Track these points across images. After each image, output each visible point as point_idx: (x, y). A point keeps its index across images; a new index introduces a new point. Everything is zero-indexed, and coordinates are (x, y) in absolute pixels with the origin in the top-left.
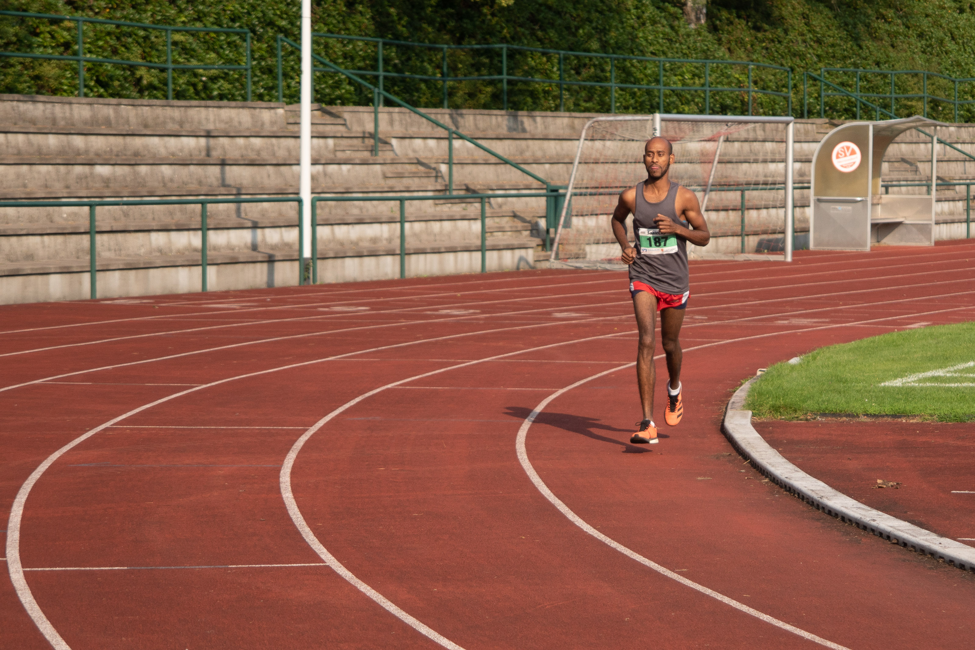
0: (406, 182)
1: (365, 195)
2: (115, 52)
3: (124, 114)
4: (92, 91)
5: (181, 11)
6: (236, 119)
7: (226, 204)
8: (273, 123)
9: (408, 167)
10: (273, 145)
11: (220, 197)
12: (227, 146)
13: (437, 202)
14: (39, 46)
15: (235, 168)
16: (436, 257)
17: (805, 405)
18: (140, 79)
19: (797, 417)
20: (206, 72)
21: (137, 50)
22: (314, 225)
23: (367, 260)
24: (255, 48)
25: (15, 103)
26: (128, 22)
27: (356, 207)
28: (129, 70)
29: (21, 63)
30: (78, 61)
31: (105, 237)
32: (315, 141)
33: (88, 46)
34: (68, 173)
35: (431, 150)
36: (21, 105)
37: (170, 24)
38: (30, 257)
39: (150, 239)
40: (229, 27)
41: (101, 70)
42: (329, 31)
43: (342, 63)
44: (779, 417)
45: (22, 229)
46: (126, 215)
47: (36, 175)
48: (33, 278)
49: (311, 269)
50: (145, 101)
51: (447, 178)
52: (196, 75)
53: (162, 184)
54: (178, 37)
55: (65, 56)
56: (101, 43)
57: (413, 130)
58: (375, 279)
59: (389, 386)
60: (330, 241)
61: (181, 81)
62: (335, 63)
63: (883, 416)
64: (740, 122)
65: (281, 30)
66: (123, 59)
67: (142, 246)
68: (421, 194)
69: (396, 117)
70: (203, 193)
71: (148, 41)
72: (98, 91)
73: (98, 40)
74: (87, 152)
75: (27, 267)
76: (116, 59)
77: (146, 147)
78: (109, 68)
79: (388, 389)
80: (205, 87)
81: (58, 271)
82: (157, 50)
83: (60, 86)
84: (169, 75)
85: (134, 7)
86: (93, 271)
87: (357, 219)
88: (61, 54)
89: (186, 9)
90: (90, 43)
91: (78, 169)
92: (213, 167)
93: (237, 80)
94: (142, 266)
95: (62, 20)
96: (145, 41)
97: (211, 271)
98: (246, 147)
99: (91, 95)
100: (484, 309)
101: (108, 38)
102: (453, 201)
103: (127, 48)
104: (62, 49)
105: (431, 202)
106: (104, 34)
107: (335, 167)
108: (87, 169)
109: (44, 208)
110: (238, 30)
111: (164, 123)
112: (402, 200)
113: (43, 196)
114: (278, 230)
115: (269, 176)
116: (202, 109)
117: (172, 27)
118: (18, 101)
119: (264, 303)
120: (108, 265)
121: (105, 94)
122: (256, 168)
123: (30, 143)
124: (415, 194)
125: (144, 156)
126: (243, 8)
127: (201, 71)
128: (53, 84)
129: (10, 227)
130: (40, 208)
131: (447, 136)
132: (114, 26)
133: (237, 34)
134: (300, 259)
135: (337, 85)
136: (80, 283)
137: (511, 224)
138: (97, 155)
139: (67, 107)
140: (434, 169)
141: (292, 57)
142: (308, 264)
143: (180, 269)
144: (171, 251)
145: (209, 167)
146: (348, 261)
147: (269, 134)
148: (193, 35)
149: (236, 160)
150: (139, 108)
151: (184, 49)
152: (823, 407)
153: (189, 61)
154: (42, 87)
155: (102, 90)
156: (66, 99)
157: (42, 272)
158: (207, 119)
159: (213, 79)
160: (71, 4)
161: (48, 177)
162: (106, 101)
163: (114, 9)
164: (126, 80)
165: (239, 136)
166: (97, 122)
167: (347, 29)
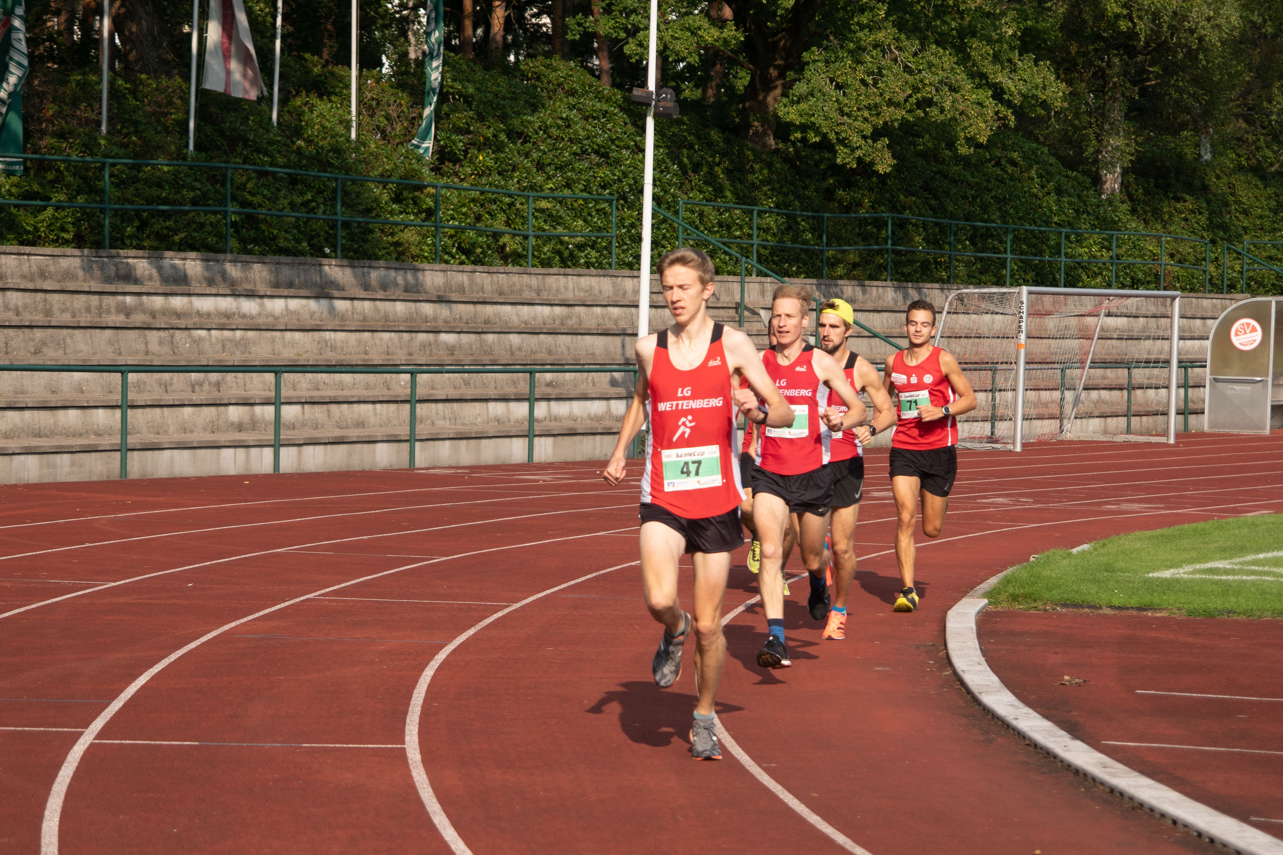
2: (478, 218)
3: (478, 280)
4: (453, 257)
5: (549, 178)
6: (597, 288)
8: (635, 292)
10: (632, 315)
11: (569, 367)
12: (582, 315)
14: (401, 213)
18: (504, 246)
19: (1035, 607)
20: (573, 240)
21: (502, 217)
24: (625, 215)
25: (365, 269)
26: (494, 189)
28: (493, 237)
33: (451, 212)
34: (411, 340)
36: (372, 271)
37: (537, 191)
38: (360, 424)
39: (487, 409)
40: (598, 194)
41: (463, 237)
42: (704, 198)
43: (718, 231)
45: (353, 397)
46: (467, 383)
47: (378, 342)
48: (358, 446)
50: (510, 268)
52: (562, 243)
53: (508, 354)
54: (544, 204)
55: (427, 223)
56: (464, 210)
61: (546, 249)
62: (710, 231)
64: (1122, 296)
66: (486, 226)
67: (479, 415)
69: (768, 287)
71: (514, 208)
72: (459, 259)
73: (461, 206)
74: (435, 319)
75: (353, 434)
76: (479, 226)
77: (497, 315)
78: (472, 235)
80: (571, 254)
82: (523, 217)
83: (421, 253)
84: (532, 241)
85: (499, 174)
86: (412, 440)
88: (423, 221)
89: (554, 176)
90: (453, 210)
91: (422, 337)
92: (565, 337)
93: (606, 248)
94: (473, 436)
95: (425, 187)
96: (510, 208)
97: (540, 443)
98: (603, 316)
99: (450, 262)
101: (472, 205)
103: (490, 214)
104: (424, 215)
106: (468, 201)
108: (431, 336)
109: (381, 375)
110: (608, 197)
111: (521, 290)
116: (563, 277)
117: (539, 194)
118: (370, 267)
121: (466, 261)
123: (377, 310)
125: (495, 324)
126: (615, 175)
127: (567, 239)
128: (414, 250)
130: (377, 375)
132: (478, 193)
133: (607, 201)
136: (400, 452)
138: (446, 322)
139: (420, 274)
141: (663, 226)
143: (514, 439)
144: (508, 421)
145: (560, 336)
148: (560, 202)
149: (588, 329)
150: (494, 275)
151: (550, 216)
152: (1066, 596)
153: (555, 228)
154: (403, 253)
155: (463, 257)
156: (420, 265)
157: (367, 440)
158: (566, 288)
159: (581, 247)
160: (436, 170)
161: (390, 344)
162: (461, 267)
163: (480, 175)
164: (489, 247)
165: (596, 305)
166: (450, 289)
167: (725, 197)
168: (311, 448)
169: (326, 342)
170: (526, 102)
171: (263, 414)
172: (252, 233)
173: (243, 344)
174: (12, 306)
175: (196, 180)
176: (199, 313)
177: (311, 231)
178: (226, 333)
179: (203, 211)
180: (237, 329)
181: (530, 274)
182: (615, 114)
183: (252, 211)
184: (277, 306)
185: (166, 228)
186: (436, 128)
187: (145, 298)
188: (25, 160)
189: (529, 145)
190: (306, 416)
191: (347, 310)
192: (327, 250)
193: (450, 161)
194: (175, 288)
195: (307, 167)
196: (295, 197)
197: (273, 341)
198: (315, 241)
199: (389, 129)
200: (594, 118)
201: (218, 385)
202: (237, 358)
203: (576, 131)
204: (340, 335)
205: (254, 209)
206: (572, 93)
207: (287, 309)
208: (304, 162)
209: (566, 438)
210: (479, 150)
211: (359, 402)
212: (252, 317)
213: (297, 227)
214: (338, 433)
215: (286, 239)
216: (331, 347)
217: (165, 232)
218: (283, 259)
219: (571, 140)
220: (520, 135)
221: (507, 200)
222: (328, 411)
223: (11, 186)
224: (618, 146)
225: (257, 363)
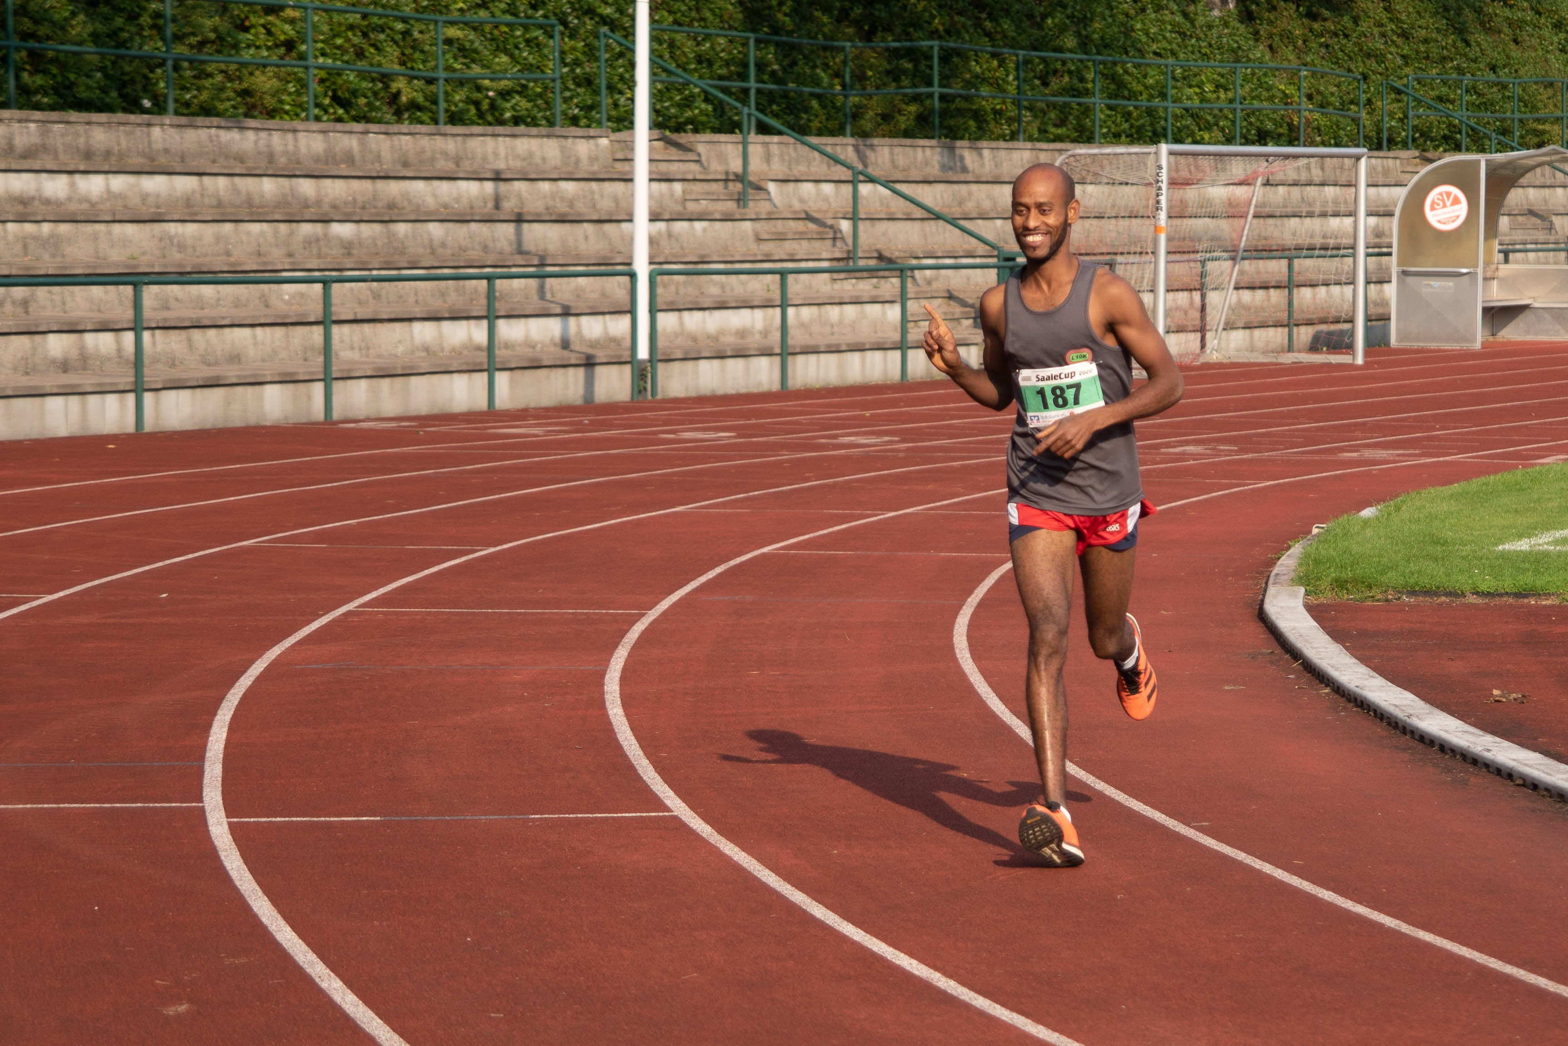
0: (789, 247)
1: (729, 266)
2: (360, 54)
3: (373, 146)
4: (326, 112)
6: (538, 154)
7: (523, 280)
8: (593, 159)
9: (792, 224)
10: (592, 192)
11: (514, 270)
12: (524, 194)
13: (835, 276)
14: (249, 46)
15: (536, 226)
16: (832, 359)
17: (1384, 579)
18: (397, 94)
19: (1373, 597)
20: (494, 84)
21: (393, 52)
22: (653, 310)
23: (731, 362)
24: (566, 48)
25: (213, 131)
26: (380, 10)
27: (716, 284)
28: (381, 81)
29: (222, 72)
30: (306, 68)
31: (346, 329)
32: (655, 185)
33: (320, 45)
34: (291, 234)
35: (826, 199)
36: (222, 133)
37: (441, 13)
38: (235, 358)
39: (411, 332)
40: (528, 17)
41: (340, 82)
42: (676, 22)
43: (695, 70)
44: (1346, 596)
45: (223, 318)
46: (377, 296)
47: (244, 238)
48: (239, 390)
49: (649, 375)
50: (405, 127)
51: (850, 241)
52: (479, 89)
53: (429, 251)
54: (453, 32)
55: (287, 61)
56: (339, 41)
57: (799, 170)
58: (743, 391)
59: (765, 550)
60: (676, 335)
61: (457, 97)
62: (685, 70)
63: (1501, 595)
64: (1286, 157)
65: (605, 20)
66: (372, 65)
67: (400, 342)
68: (811, 265)
69: (775, 149)
70: (489, 263)
71: (408, 38)
72: (335, 113)
73: (335, 36)
74: (319, 202)
75: (231, 373)
76: (361, 64)
77: (405, 195)
78: (351, 78)
79: (763, 554)
80: (493, 107)
81: (277, 379)
82: (422, 51)
83: (279, 106)
84: (441, 88)
86: (328, 379)
87: (716, 302)
88: (282, 58)
90: (323, 41)
91: (305, 229)
92: (504, 226)
93: (540, 95)
94: (399, 372)
95: (282, 8)
96: (404, 39)
97: (502, 379)
98: (553, 196)
99: (325, 118)
100: (905, 436)
101: (350, 34)
102: (858, 275)
103: (377, 49)
104: (282, 50)
105: (826, 276)
106: (343, 28)
107: (684, 225)
108: (319, 227)
109: (256, 286)
110: (542, 21)
111: (433, 159)
112: (783, 274)
113: (255, 268)
114: (600, 318)
115: (586, 238)
116: (489, 139)
117: (444, 18)
118: (218, 127)
119: (579, 427)
120: (349, 370)
121: (345, 116)
122: (567, 227)
123: (236, 190)
124: (803, 265)
125: (403, 208)
127: (487, 82)
128: (270, 102)
129: (207, 314)
130: (251, 286)
131: (851, 179)
132: (358, 16)
133: (540, 27)
134: (632, 361)
135: (688, 103)
136: (309, 397)
137: (945, 309)
138: (334, 207)
139: (290, 136)
140: (831, 227)
141: (621, 61)
142: (645, 369)
143: (456, 375)
144: (442, 350)
145: (498, 225)
146: (703, 363)
147: (586, 176)
148: (475, 29)
149: (538, 214)
150: (395, 138)
151: (462, 49)
152: (1412, 581)
153: (468, 67)
154: (254, 106)
155: (341, 111)
156: (288, 124)
157: (252, 380)
158: (496, 155)
159: (505, 94)
161: (261, 240)
162: (342, 126)
164: (376, 96)
165: (542, 179)
166: (334, 158)
167: (703, 19)
168: (172, 394)
169: (171, 238)
171: (97, 346)
173: (54, 243)
177: (123, 74)
178: (29, 228)
180: (43, 220)
181: (445, 135)
183: (37, 45)
184: (94, 185)
190: (159, 348)
191: (194, 192)
192: (147, 103)
197: (95, 237)
198: (128, 90)
201: (25, 303)
202: (48, 265)
204: (191, 228)
205: (39, 42)
207: (108, 191)
209: (528, 373)
211: (230, 325)
212: (58, 203)
213: (102, 69)
214: (207, 371)
215: (88, 88)
216: (179, 246)
222: (190, 340)
225: (79, 271)
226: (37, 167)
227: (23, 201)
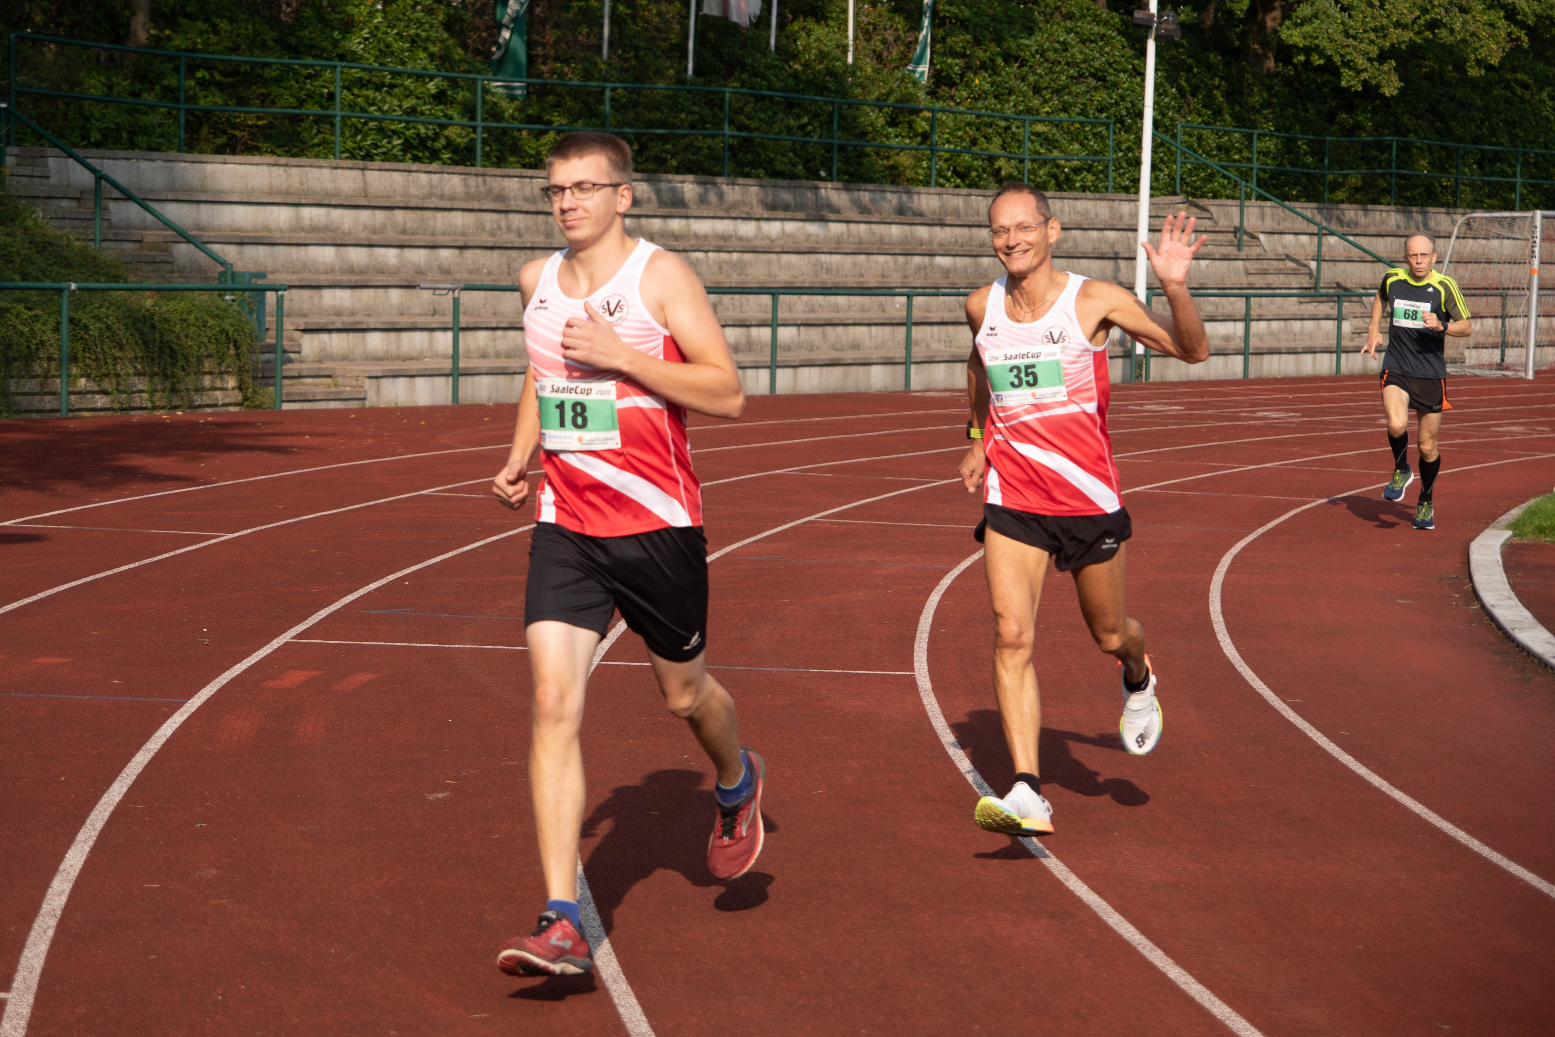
0: (1270, 279)
1: (1222, 291)
2: (974, 142)
3: (974, 204)
4: (948, 180)
5: (1045, 101)
6: (1093, 211)
8: (1131, 216)
9: (1274, 262)
10: (1127, 239)
12: (1078, 239)
13: (1302, 299)
14: (897, 136)
16: (1291, 358)
18: (999, 170)
20: (1069, 164)
21: (998, 141)
24: (1122, 139)
25: (862, 193)
26: (989, 112)
28: (988, 161)
33: (946, 136)
34: (907, 263)
35: (1303, 246)
37: (1033, 115)
38: (856, 346)
40: (1095, 118)
41: (959, 161)
43: (1216, 155)
45: (850, 319)
47: (873, 265)
48: (853, 368)
49: (1144, 366)
51: (1315, 275)
52: (1058, 166)
54: (1040, 128)
55: (922, 147)
56: (960, 133)
57: (1282, 226)
61: (1041, 173)
66: (982, 150)
69: (1268, 211)
71: (1009, 132)
72: (954, 182)
73: (957, 130)
74: (930, 242)
75: (849, 356)
76: (974, 149)
78: (967, 158)
80: (1067, 178)
81: (880, 362)
82: (1018, 141)
83: (916, 177)
84: (1028, 165)
85: (996, 97)
86: (908, 363)
88: (919, 144)
89: (1050, 99)
90: (948, 133)
91: (917, 260)
93: (1102, 172)
95: (921, 111)
96: (1005, 132)
98: (1099, 240)
99: (944, 185)
101: (968, 129)
102: (1320, 299)
103: (985, 137)
104: (919, 138)
105: (1295, 299)
106: (963, 125)
108: (926, 259)
109: (876, 297)
110: (1105, 120)
112: (1248, 297)
113: (878, 285)
116: (1057, 201)
117: (1035, 118)
121: (962, 184)
123: (872, 233)
126: (1112, 98)
127: (1063, 162)
128: (909, 174)
129: (838, 316)
130: (873, 298)
131: (1317, 232)
132: (974, 116)
133: (1104, 124)
136: (897, 375)
138: (941, 245)
140: (1304, 265)
142: (1140, 361)
147: (1124, 227)
148: (1057, 126)
151: (1046, 139)
153: (1051, 152)
154: (895, 177)
155: (959, 181)
157: (863, 362)
159: (1077, 171)
160: (932, 93)
161: (885, 267)
162: (957, 191)
163: (976, 99)
164: (984, 170)
165: (1093, 229)
166: (946, 212)
167: (1225, 121)
168: (807, 369)
169: (822, 265)
170: (1024, 26)
172: (749, 157)
173: (740, 267)
174: (514, 227)
175: (694, 104)
176: (696, 236)
177: (807, 154)
178: (724, 256)
179: (701, 135)
180: (734, 251)
182: (1113, 38)
183: (749, 134)
184: (773, 228)
185: (666, 151)
186: (932, 53)
187: (644, 221)
188: (529, 85)
189: (1026, 69)
190: (802, 338)
191: (842, 233)
192: (823, 173)
193: (946, 85)
194: (674, 211)
195: (803, 91)
196: (792, 122)
197: (769, 263)
198: (811, 165)
199: (885, 53)
200: (1092, 42)
202: (733, 280)
203: (1073, 55)
204: (836, 258)
205: (751, 132)
206: (1069, 16)
207: (783, 231)
208: (801, 86)
210: (975, 73)
211: (854, 324)
212: (748, 240)
213: (794, 151)
214: (833, 355)
215: (782, 163)
216: (827, 269)
217: (664, 155)
218: (780, 182)
219: (1068, 64)
220: (1016, 58)
221: (1003, 123)
222: (824, 334)
223: (515, 110)
224: (1115, 70)
225: (753, 285)
226: (734, 215)
227: (725, 238)
